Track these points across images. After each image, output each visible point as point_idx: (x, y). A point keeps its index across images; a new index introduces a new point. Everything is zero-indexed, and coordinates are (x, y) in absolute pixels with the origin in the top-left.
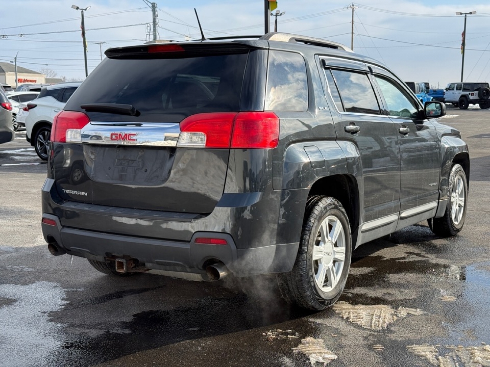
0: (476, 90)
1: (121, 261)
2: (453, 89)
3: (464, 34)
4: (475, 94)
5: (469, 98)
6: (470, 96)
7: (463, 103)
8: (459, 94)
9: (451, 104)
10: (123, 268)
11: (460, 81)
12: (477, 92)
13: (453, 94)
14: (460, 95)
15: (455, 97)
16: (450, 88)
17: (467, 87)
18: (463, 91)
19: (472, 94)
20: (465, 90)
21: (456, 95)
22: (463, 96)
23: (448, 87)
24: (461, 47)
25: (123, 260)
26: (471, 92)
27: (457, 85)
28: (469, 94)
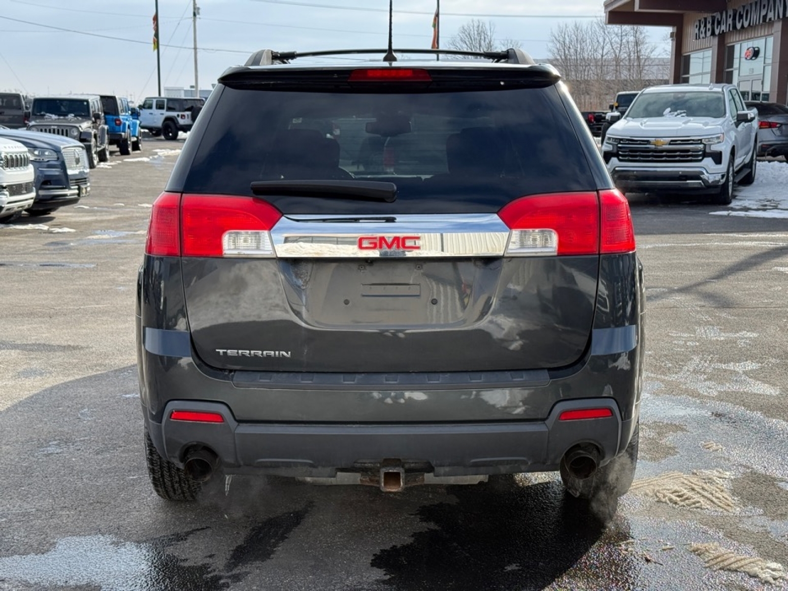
0: (188, 110)
1: (395, 471)
2: (150, 107)
3: (156, 19)
4: (186, 116)
5: (178, 123)
6: (179, 119)
7: (170, 130)
8: (161, 116)
9: (146, 131)
10: (400, 484)
11: (157, 95)
12: (189, 113)
13: (150, 115)
14: (163, 118)
15: (155, 120)
16: (146, 106)
17: (171, 106)
18: (167, 111)
19: (183, 117)
20: (170, 109)
21: (157, 118)
22: (167, 119)
23: (142, 104)
24: (154, 40)
25: (397, 468)
26: (180, 113)
27: (157, 101)
28: (178, 116)
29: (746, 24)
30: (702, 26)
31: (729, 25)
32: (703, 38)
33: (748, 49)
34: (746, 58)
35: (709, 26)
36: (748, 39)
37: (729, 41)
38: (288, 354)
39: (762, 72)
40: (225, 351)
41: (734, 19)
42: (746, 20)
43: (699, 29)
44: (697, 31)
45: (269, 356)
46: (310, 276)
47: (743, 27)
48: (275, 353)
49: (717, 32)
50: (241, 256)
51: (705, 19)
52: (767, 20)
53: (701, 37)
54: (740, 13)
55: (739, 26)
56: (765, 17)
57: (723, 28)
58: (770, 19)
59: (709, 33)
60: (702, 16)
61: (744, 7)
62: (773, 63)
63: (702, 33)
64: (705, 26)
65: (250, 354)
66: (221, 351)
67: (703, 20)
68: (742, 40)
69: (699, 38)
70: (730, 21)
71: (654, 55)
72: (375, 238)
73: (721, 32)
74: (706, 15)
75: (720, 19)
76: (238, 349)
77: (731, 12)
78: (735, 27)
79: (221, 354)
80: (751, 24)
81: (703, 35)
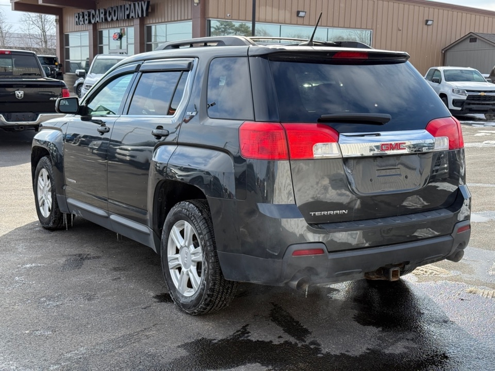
29: (115, 19)
30: (81, 17)
31: (102, 18)
32: (82, 24)
33: (115, 34)
34: (114, 39)
35: (86, 17)
36: (114, 27)
37: (100, 28)
38: (346, 211)
39: (126, 48)
40: (314, 213)
41: (105, 14)
42: (115, 16)
43: (79, 19)
44: (77, 19)
45: (337, 214)
46: (353, 167)
47: (112, 19)
48: (340, 212)
49: (93, 21)
50: (323, 158)
51: (83, 13)
52: (130, 17)
53: (81, 23)
54: (109, 11)
55: (109, 19)
56: (128, 16)
57: (98, 19)
58: (132, 17)
59: (87, 22)
60: (80, 11)
61: (112, 8)
62: (135, 43)
63: (81, 21)
64: (83, 17)
65: (327, 214)
66: (312, 213)
67: (81, 13)
68: (109, 28)
69: (79, 24)
70: (102, 16)
71: (11, 31)
72: (388, 144)
73: (96, 22)
74: (83, 10)
75: (94, 14)
76: (321, 211)
77: (102, 11)
78: (106, 19)
79: (312, 215)
80: (119, 19)
81: (82, 22)
